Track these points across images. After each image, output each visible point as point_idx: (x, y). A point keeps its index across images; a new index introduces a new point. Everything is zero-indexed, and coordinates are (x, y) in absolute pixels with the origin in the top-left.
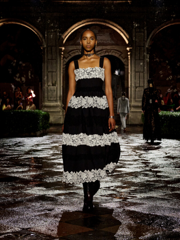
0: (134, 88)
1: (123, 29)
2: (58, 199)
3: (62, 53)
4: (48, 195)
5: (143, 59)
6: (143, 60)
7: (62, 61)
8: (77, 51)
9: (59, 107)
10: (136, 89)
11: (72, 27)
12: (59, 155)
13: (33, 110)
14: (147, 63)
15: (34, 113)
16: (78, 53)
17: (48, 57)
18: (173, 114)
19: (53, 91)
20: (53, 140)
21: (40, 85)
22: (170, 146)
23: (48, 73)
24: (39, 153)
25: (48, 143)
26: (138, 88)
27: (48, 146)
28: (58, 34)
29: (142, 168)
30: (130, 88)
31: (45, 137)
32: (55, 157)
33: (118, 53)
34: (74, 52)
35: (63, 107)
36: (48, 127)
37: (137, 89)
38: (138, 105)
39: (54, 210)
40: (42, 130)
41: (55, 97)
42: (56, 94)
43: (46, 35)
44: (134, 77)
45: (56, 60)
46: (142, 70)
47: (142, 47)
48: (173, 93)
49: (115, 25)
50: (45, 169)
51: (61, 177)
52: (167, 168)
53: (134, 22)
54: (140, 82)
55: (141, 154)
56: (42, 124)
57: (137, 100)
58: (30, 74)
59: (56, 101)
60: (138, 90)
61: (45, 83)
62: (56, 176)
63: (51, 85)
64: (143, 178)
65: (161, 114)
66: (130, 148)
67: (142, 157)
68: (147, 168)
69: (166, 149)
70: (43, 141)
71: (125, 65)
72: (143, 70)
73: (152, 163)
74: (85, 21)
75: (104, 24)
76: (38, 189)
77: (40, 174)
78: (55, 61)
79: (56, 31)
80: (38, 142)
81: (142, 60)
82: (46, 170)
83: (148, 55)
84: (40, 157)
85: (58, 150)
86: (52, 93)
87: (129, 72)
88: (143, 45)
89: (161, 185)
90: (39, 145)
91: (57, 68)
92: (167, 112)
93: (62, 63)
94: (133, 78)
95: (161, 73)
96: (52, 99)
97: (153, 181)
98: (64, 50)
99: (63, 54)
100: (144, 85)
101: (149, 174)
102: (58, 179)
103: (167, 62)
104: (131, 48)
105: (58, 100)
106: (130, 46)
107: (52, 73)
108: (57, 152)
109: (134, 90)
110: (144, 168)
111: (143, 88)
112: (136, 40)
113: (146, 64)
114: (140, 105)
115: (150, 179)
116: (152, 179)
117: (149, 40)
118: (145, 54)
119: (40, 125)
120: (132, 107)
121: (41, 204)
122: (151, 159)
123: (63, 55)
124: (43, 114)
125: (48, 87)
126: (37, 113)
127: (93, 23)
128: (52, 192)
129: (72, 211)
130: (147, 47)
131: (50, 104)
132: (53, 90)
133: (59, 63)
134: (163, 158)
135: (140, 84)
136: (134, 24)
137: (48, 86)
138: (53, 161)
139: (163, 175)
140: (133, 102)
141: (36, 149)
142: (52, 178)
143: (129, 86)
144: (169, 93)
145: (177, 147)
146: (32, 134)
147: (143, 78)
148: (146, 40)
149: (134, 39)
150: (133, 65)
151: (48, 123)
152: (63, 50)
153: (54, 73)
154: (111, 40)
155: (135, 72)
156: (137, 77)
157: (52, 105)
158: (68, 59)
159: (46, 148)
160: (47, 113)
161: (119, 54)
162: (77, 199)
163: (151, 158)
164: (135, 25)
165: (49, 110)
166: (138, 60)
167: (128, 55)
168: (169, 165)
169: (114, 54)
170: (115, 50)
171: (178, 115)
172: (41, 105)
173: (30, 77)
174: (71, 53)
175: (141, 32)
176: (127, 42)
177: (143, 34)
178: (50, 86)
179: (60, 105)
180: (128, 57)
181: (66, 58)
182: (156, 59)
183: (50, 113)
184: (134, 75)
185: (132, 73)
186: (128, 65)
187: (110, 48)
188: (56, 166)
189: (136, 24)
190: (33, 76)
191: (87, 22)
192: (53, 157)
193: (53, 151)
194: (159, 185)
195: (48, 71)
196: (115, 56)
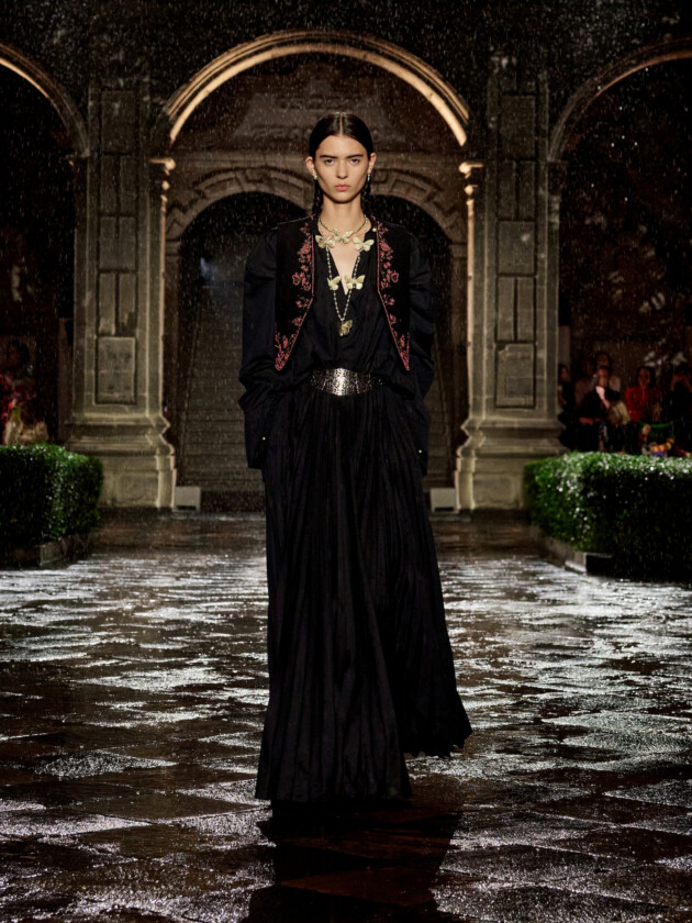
0: (490, 347)
1: (444, 80)
2: (95, 857)
3: (166, 185)
4: (51, 836)
5: (532, 215)
6: (534, 220)
7: (163, 220)
8: (231, 175)
9: (150, 432)
10: (501, 353)
11: (212, 67)
12: (128, 654)
13: (22, 447)
14: (551, 233)
15: (29, 456)
16: (240, 184)
17: (99, 204)
18: (662, 465)
19: (123, 361)
20: (112, 581)
21: (63, 333)
22: (640, 612)
23: (98, 276)
24: (35, 642)
25: (81, 595)
26: (507, 348)
27: (81, 610)
28: (147, 98)
29: (496, 715)
30: (475, 350)
31: (75, 570)
32: (107, 663)
33: (417, 188)
34: (219, 182)
35: (169, 431)
36: (94, 524)
37: (506, 353)
38: (511, 426)
39: (65, 906)
40: (64, 536)
41: (128, 388)
42: (136, 375)
43: (90, 104)
44: (490, 297)
45: (135, 214)
46: (528, 267)
47: (529, 162)
48: (668, 371)
49: (408, 58)
50: (54, 717)
51: (121, 753)
52: (616, 715)
53: (492, 49)
54: (519, 318)
55: (505, 651)
56: (65, 510)
57: (503, 399)
58: (16, 281)
59: (135, 403)
60: (508, 355)
61: (87, 320)
62: (99, 751)
63: (113, 331)
64: (496, 760)
65: (607, 467)
66: (460, 620)
67: (505, 664)
68: (521, 715)
69: (621, 626)
70: (64, 589)
71: (450, 242)
72: (533, 262)
73: (548, 691)
74: (270, 39)
75: (359, 54)
76: (10, 808)
77: (31, 738)
78: (132, 219)
79: (138, 83)
80: (38, 591)
81: (528, 219)
82: (58, 723)
83: (555, 199)
84: (41, 660)
85: (126, 632)
86: (117, 368)
87: (471, 273)
88: (533, 152)
89: (576, 792)
90: (45, 606)
91: (140, 252)
92: (633, 457)
93: (163, 230)
94: (489, 302)
95: (616, 281)
96: (116, 395)
97: (543, 774)
98: (171, 171)
99: (169, 190)
100: (538, 332)
101: (525, 741)
102: (109, 762)
103: (644, 229)
104: (479, 166)
105: (144, 398)
106: (474, 154)
107: (117, 279)
108: (122, 641)
109: (489, 355)
110: (509, 713)
111: (531, 346)
112: (503, 129)
113: (546, 240)
114: (516, 426)
115: (526, 766)
116: (539, 766)
117: (559, 129)
118: (541, 191)
119: (56, 513)
120: (481, 434)
121: (10, 882)
122: (547, 675)
123: (168, 197)
124: (72, 461)
125: (97, 342)
126: (42, 456)
127: (308, 48)
128: (71, 827)
129: (147, 913)
130: (549, 159)
131: (106, 416)
132: (121, 355)
133: (148, 229)
134: (602, 666)
135: (519, 330)
136: (492, 54)
137: (100, 335)
138: (94, 681)
139: (589, 748)
140: (486, 410)
141: (25, 624)
142: (79, 758)
143: (470, 339)
144: (649, 368)
145: (673, 620)
146: (20, 553)
147: (532, 302)
148: (547, 128)
149: (491, 126)
150: (486, 243)
151: (93, 506)
152: (167, 173)
153: (128, 275)
154: (386, 128)
155: (495, 276)
156: (507, 298)
157: (115, 424)
158: (193, 214)
159: (70, 618)
160: (91, 460)
161: (425, 191)
162: (180, 856)
163: (546, 669)
164: (496, 59)
165: (101, 448)
166: (509, 219)
167: (465, 197)
168: (623, 699)
169: (399, 192)
170: (407, 173)
171: (686, 471)
172: (66, 422)
173: (17, 296)
174: (207, 188)
175: (526, 94)
176: (461, 138)
177: (533, 103)
178: (109, 334)
179: (154, 424)
180: (466, 207)
181: (184, 210)
182: (592, 215)
183: (105, 461)
184: (489, 290)
185: (482, 280)
186: (465, 244)
187: (386, 164)
188: (106, 704)
189: (500, 57)
190: (29, 289)
191: (282, 44)
192: (99, 663)
193: (103, 633)
194: (565, 791)
195: (101, 266)
196: (408, 198)
